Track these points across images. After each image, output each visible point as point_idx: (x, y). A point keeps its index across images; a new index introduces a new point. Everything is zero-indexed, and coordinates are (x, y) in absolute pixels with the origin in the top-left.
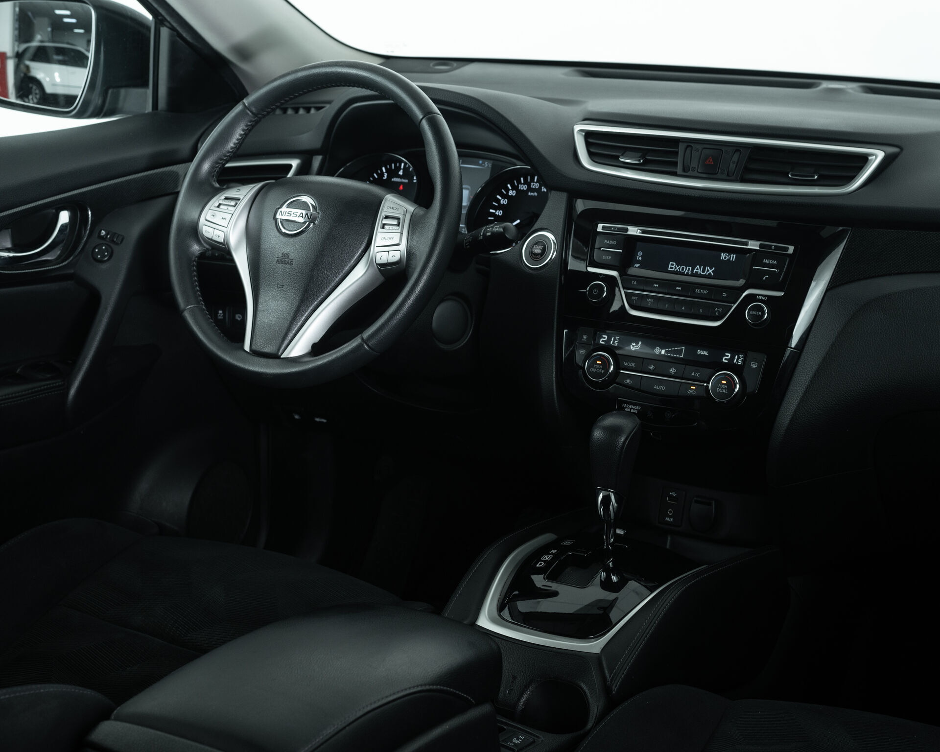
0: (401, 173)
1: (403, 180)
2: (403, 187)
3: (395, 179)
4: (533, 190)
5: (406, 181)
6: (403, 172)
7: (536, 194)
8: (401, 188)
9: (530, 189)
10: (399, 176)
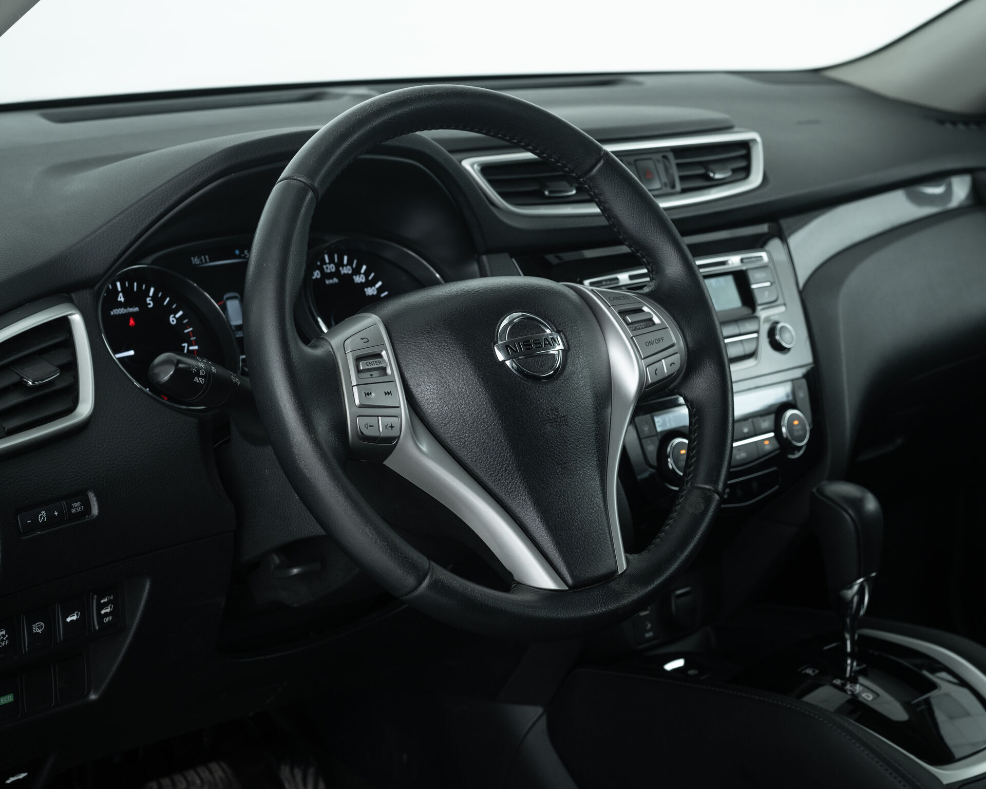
0: (121, 298)
1: (131, 310)
2: (135, 321)
3: (116, 312)
4: (331, 276)
5: (137, 309)
6: (124, 297)
7: (335, 280)
8: (132, 322)
9: (325, 276)
10: (120, 305)
